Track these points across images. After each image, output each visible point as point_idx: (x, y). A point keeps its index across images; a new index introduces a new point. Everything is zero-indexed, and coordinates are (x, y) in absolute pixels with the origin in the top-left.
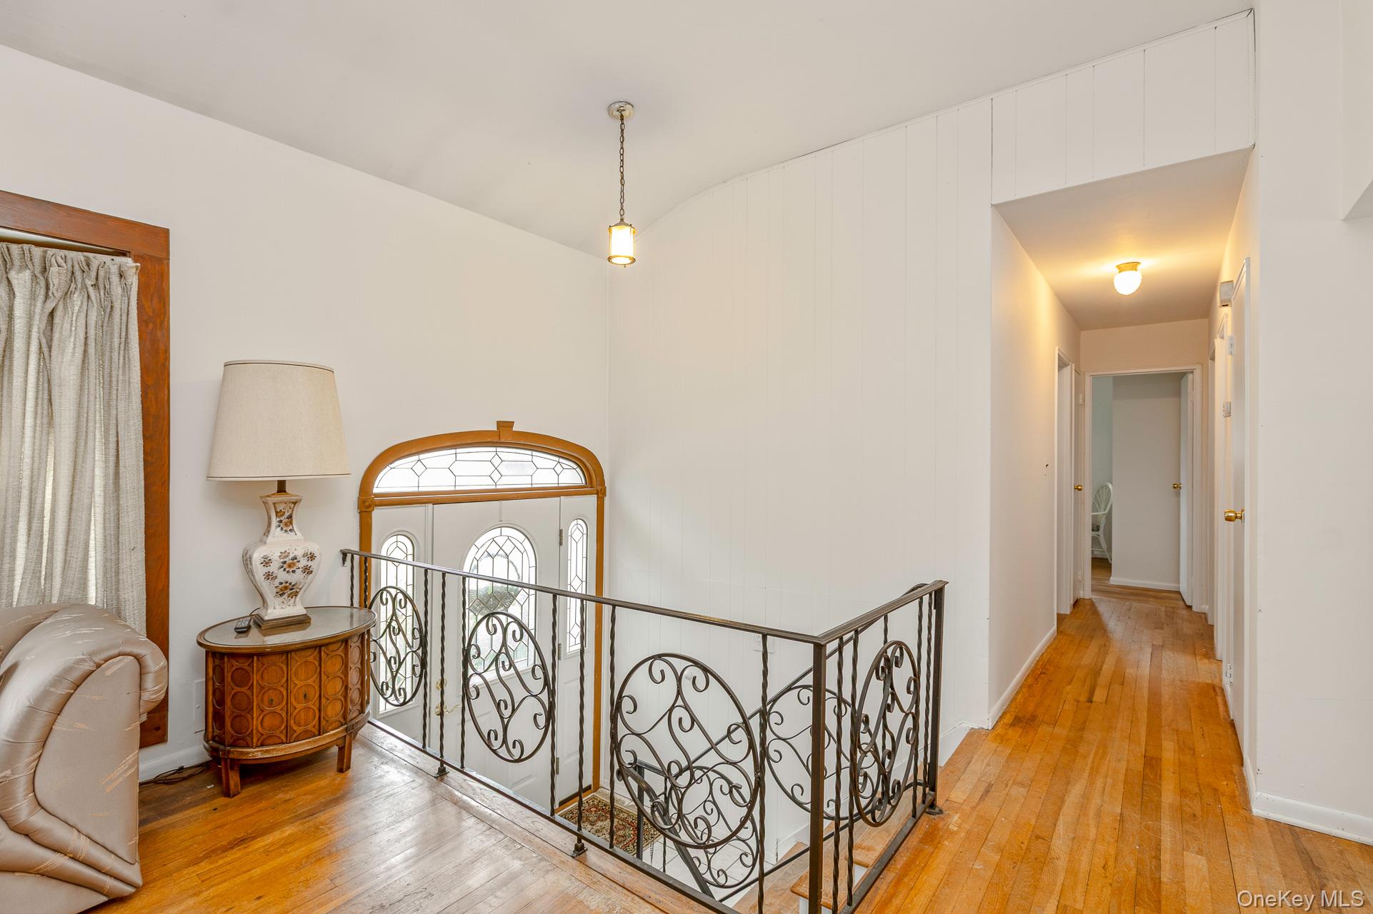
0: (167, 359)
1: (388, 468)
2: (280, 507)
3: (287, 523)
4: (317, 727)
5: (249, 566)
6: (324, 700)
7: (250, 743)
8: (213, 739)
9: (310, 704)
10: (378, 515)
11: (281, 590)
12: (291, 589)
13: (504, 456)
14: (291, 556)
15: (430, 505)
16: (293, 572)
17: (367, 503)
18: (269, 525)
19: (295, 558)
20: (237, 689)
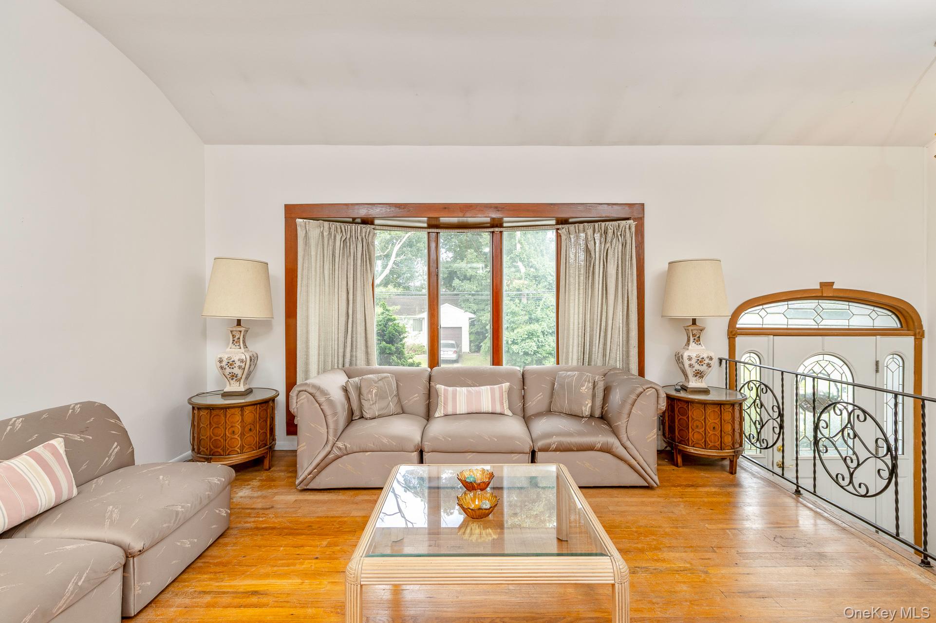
0: (644, 263)
1: (743, 313)
2: (695, 332)
3: (698, 340)
4: (720, 445)
5: (681, 360)
6: (723, 433)
7: (687, 443)
8: (668, 438)
9: (716, 433)
10: (739, 340)
11: (696, 373)
12: (700, 374)
13: (823, 305)
14: (701, 357)
15: (772, 336)
16: (702, 365)
17: (733, 333)
18: (689, 340)
19: (703, 358)
20: (681, 417)
